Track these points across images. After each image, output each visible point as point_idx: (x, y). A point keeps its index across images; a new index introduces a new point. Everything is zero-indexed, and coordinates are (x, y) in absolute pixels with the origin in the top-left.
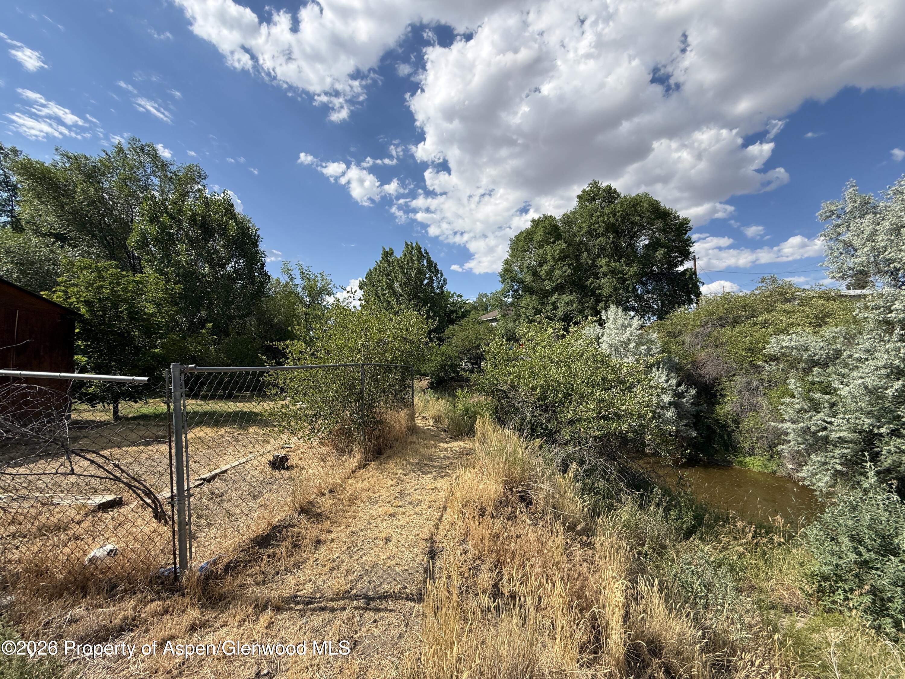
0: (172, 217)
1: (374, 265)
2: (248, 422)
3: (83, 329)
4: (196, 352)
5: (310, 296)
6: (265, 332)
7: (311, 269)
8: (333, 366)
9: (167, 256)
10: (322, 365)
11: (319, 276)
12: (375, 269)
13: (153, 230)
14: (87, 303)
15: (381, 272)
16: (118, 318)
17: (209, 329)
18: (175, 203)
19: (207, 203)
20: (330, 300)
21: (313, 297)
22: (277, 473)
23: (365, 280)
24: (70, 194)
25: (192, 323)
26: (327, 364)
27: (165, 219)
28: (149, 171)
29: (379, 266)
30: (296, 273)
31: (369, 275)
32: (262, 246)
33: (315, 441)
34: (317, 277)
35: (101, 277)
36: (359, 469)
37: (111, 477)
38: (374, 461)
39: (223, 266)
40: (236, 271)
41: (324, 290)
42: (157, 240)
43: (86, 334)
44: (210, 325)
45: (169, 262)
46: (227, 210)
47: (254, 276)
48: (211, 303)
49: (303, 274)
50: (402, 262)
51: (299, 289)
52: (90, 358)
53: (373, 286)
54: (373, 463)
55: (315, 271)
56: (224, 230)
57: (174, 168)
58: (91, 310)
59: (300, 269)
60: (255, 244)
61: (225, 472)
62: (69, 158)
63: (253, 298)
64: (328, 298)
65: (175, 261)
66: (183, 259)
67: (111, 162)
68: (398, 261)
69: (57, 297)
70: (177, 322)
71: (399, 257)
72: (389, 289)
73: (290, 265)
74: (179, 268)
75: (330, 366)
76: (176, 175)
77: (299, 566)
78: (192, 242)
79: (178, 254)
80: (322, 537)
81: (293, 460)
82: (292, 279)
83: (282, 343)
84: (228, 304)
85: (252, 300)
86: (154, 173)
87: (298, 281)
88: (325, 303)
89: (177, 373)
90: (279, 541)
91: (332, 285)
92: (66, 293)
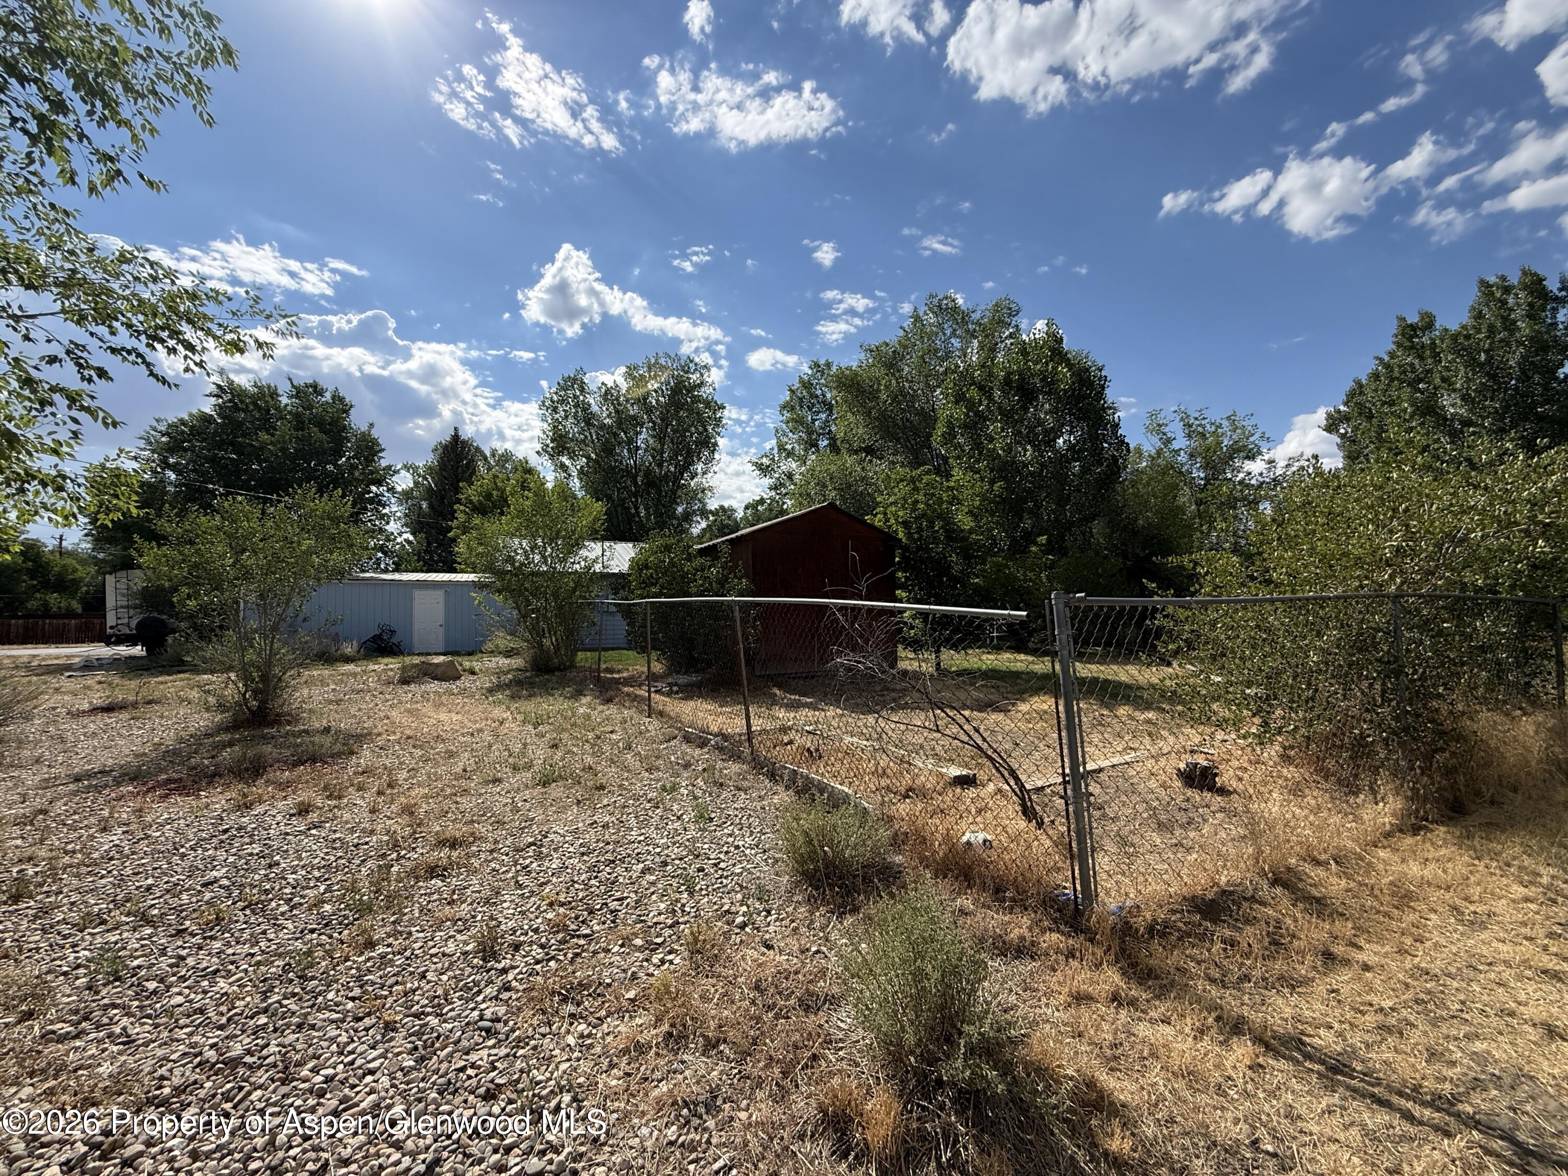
0: (981, 388)
1: (1371, 366)
2: (1114, 696)
3: (903, 557)
4: (1026, 581)
5: (1205, 467)
6: (1123, 544)
7: (1206, 413)
8: (1315, 599)
9: (978, 446)
10: (1288, 595)
11: (1225, 423)
12: (1376, 376)
13: (959, 413)
14: (906, 524)
15: (1392, 379)
16: (936, 541)
17: (1043, 545)
18: (983, 366)
19: (1024, 350)
20: (1256, 467)
21: (1214, 468)
22: (1195, 795)
23: (1342, 408)
24: (873, 395)
25: (1014, 540)
26: (1300, 595)
27: (973, 393)
28: (948, 332)
29: (1387, 366)
30: (1176, 429)
31: (1352, 396)
32: (1111, 395)
33: (1273, 751)
34: (1220, 426)
35: (916, 489)
36: (1401, 831)
37: (972, 742)
38: (1443, 824)
39: (1051, 443)
40: (1071, 448)
41: (1239, 451)
42: (965, 426)
43: (906, 565)
44: (1043, 539)
45: (980, 453)
46: (1053, 350)
47: (1103, 448)
48: (1038, 506)
49: (1190, 426)
50: (1467, 337)
51: (1183, 458)
52: (910, 592)
53: (1370, 417)
54: (1443, 829)
55: (1216, 414)
56: (1050, 383)
57: (976, 316)
58: (909, 535)
59: (1182, 419)
60: (1100, 395)
61: (1101, 770)
62: (872, 351)
63: (1101, 488)
64: (1249, 466)
65: (988, 450)
66: (999, 446)
67: (909, 339)
68: (1455, 337)
69: (878, 521)
70: (995, 540)
71: (1454, 327)
72: (1423, 415)
73: (1162, 415)
74: (994, 460)
75: (1307, 599)
76: (980, 325)
77: (1293, 987)
78: (1007, 416)
79: (991, 440)
80: (1339, 949)
81: (1226, 778)
82: (1169, 441)
83: (1186, 559)
84: (1062, 501)
85: (1100, 491)
86: (954, 334)
87: (1181, 442)
88: (1241, 476)
89: (1061, 606)
90: (1237, 920)
91: (1257, 436)
92: (885, 514)
